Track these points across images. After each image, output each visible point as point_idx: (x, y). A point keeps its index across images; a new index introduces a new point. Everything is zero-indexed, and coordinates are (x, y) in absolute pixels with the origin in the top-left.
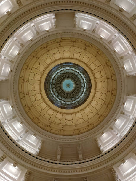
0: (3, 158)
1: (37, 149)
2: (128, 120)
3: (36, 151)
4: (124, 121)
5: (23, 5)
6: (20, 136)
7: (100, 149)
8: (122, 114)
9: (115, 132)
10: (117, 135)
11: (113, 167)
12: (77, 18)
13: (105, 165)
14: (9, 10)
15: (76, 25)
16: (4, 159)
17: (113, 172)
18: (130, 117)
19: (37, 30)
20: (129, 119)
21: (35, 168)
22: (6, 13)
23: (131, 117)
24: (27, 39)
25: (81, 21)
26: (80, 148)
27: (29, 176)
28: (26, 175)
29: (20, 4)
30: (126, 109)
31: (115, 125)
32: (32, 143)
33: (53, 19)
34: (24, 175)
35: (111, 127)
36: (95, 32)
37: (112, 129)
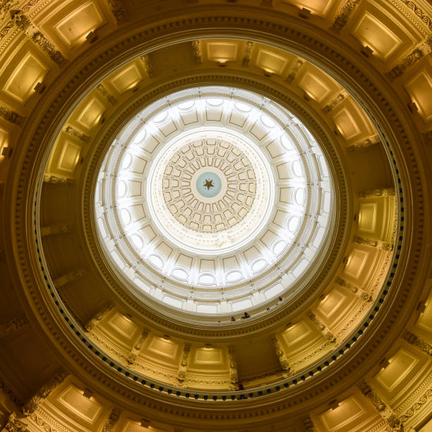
0: (15, 119)
1: (50, 176)
4: (170, 354)
5: (392, 82)
8: (185, 348)
9: (141, 342)
11: (69, 374)
12: (381, 195)
14: (374, 53)
15: (364, 197)
16: (13, 122)
18: (184, 366)
19: (335, 107)
20: (178, 365)
22: (365, 46)
23: (183, 369)
24: (307, 88)
25: (375, 206)
26: (81, 275)
29: (393, 75)
33: (368, 140)
35: (149, 331)
36: (356, 243)
37: (145, 334)
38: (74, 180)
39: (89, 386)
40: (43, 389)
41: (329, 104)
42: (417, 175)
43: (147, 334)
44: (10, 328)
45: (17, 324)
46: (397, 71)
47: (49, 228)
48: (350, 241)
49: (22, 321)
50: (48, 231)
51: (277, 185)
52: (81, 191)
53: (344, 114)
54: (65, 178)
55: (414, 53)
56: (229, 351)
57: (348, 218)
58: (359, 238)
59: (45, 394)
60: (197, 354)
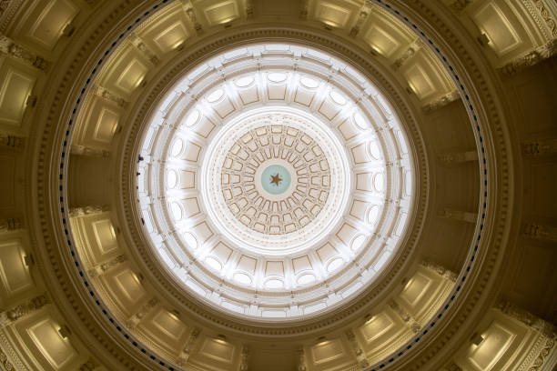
1: (444, 276)
2: (372, 19)
3: (449, 281)
4: (376, 31)
5: (45, 293)
6: (403, 322)
7: (452, 100)
8: (356, 33)
9: (405, 57)
10: (416, 50)
11: (497, 70)
13: (492, 91)
14: (58, 328)
15: (104, 151)
17: (510, 68)
18: (365, 13)
19: (114, 258)
20: (371, 16)
21: (490, 285)
22: (66, 339)
23: (366, 9)
24: (137, 287)
25: (95, 137)
26: (448, 156)
27: (508, 303)
28: (505, 310)
29: (43, 300)
30: (344, 24)
31: (389, 54)
32: (424, 290)
34: (505, 315)
35: (392, 66)
36: (126, 100)
37: (398, 64)
38: (420, 263)
39: (480, 48)
40: (534, 63)
41: (119, 264)
42: (41, 184)
43: (396, 63)
44: (545, 147)
45: (536, 148)
46: (38, 303)
47: (465, 219)
48: (132, 105)
49: (529, 149)
50: (468, 217)
51: (199, 167)
52: (417, 250)
53: (105, 248)
54: (429, 268)
55: (16, 318)
56: (306, 13)
57: (129, 132)
58: (122, 106)
59: (534, 56)
60: (345, 21)
